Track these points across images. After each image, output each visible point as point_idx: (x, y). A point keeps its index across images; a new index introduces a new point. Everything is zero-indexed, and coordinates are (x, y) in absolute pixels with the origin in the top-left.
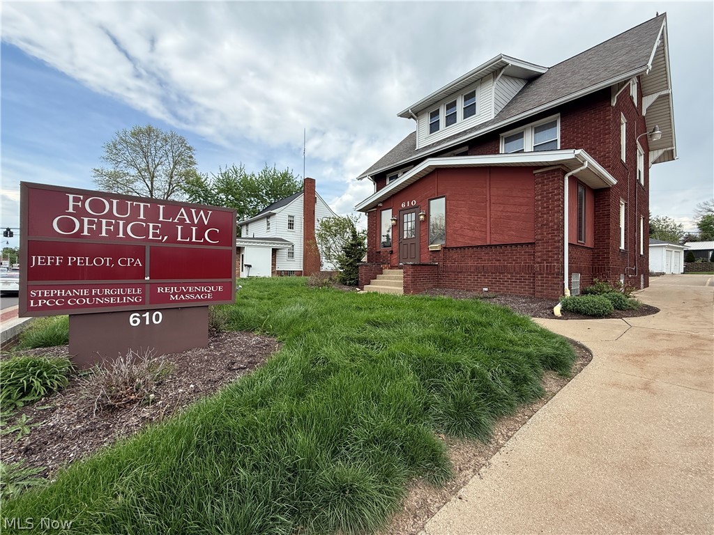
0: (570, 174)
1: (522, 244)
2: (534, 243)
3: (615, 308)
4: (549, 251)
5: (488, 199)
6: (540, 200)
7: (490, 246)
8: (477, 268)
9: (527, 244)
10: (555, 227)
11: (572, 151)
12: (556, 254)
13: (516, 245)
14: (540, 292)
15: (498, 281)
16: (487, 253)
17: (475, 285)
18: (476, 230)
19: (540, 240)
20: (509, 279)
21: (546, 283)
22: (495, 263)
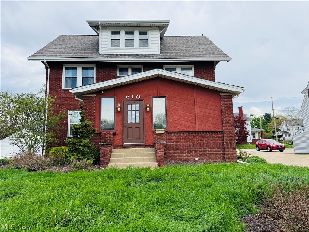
1: (215, 132)
2: (223, 131)
4: (230, 136)
6: (224, 109)
7: (197, 132)
8: (189, 146)
9: (217, 132)
12: (233, 138)
13: (212, 132)
14: (228, 158)
15: (203, 153)
16: (195, 136)
17: (189, 157)
18: (188, 122)
19: (225, 130)
20: (209, 152)
21: (230, 153)
22: (201, 142)
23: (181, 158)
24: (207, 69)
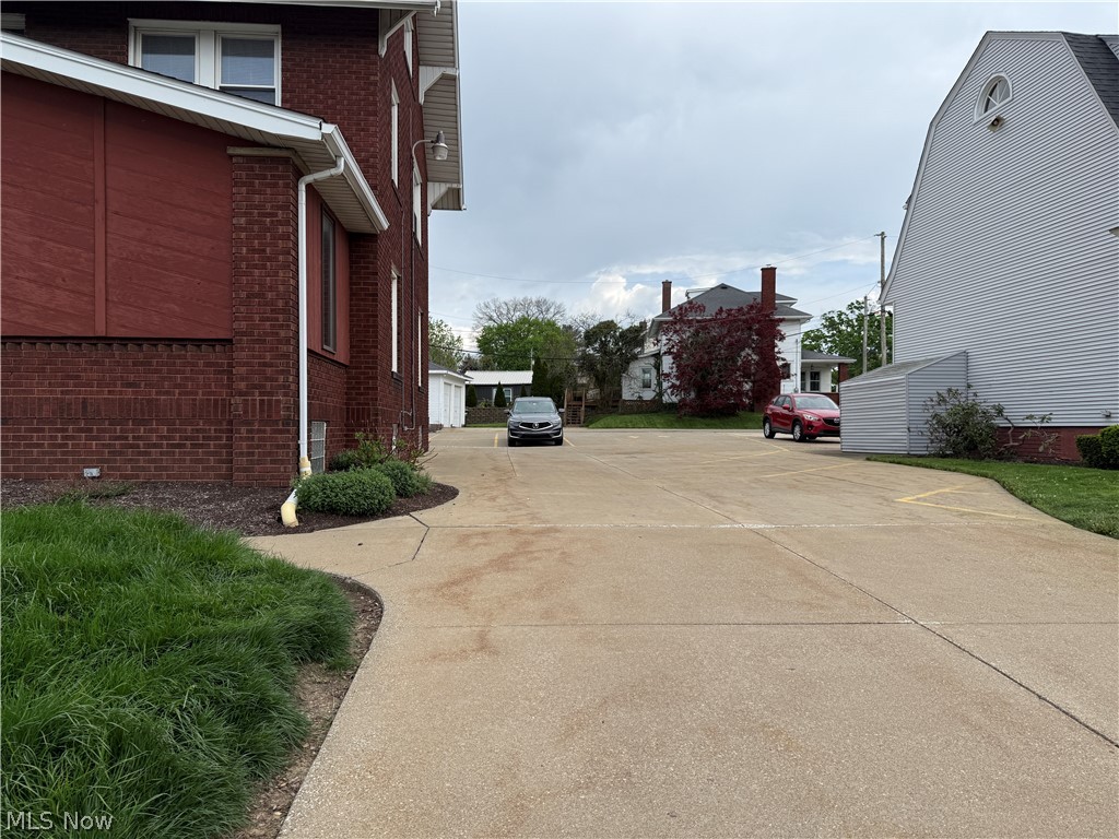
0: (309, 178)
1: (198, 342)
2: (230, 341)
3: (399, 495)
4: (265, 365)
5: (100, 195)
6: (244, 230)
7: (108, 340)
8: (62, 407)
9: (212, 342)
10: (280, 303)
11: (315, 123)
12: (282, 372)
13: (183, 342)
14: (245, 470)
15: (132, 446)
16: (96, 363)
17: (57, 461)
18: (58, 288)
19: (244, 334)
20: (162, 438)
21: (258, 447)
22: (121, 393)
23: (15, 469)
24: (345, 50)
